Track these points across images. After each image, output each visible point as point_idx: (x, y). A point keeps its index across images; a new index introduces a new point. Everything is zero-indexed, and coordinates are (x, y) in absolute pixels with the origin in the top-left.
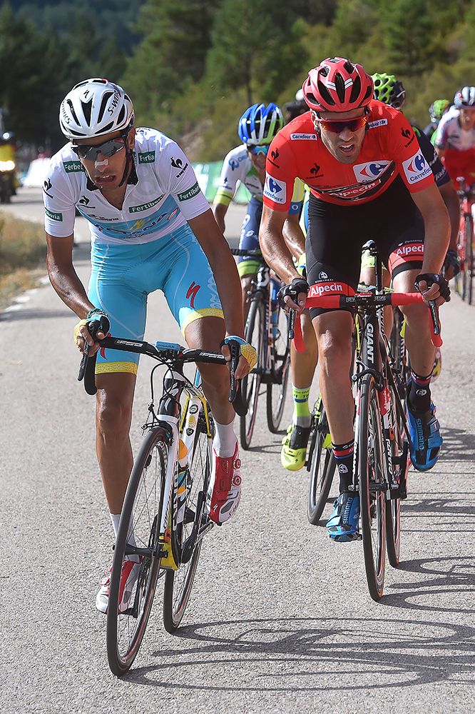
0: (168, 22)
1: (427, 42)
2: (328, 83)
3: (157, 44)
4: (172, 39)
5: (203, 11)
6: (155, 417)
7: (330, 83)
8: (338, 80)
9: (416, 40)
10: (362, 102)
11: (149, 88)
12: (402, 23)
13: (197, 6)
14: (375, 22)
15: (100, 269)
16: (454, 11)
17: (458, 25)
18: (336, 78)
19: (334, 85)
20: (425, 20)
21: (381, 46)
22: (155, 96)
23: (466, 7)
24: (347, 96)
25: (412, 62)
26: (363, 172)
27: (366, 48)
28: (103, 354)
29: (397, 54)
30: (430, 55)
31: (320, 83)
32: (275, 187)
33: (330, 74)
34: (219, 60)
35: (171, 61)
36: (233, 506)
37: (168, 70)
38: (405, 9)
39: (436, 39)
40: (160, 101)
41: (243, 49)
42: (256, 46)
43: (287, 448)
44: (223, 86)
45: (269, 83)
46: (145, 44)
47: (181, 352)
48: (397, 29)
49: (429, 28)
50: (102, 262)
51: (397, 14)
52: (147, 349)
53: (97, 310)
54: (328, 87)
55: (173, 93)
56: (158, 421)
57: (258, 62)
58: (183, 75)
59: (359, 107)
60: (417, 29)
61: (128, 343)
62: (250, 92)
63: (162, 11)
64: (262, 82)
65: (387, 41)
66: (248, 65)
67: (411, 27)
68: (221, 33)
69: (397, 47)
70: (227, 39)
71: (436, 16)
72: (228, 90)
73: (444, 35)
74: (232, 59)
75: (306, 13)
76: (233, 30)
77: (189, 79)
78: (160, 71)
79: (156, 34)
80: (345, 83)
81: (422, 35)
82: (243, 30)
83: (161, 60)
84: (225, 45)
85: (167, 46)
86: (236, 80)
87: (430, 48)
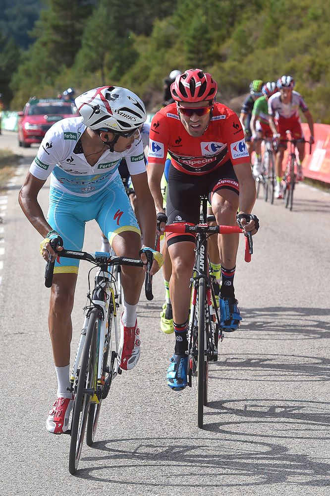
0: (51, 31)
1: (208, 50)
2: (185, 83)
3: (44, 44)
4: (53, 41)
5: (72, 25)
6: (91, 302)
7: (187, 83)
8: (192, 83)
9: (203, 48)
10: (206, 97)
11: (40, 70)
12: (194, 38)
13: (69, 22)
14: (177, 36)
15: (57, 205)
16: (224, 32)
17: (227, 40)
18: (191, 81)
19: (189, 85)
20: (208, 36)
21: (180, 50)
22: (43, 75)
23: (231, 29)
24: (196, 92)
25: (200, 60)
26: (207, 148)
27: (173, 51)
28: (58, 261)
29: (191, 56)
30: (210, 57)
31: (180, 83)
32: (156, 148)
33: (188, 78)
34: (86, 55)
35: (52, 54)
36: (136, 359)
37: (52, 60)
38: (196, 30)
39: (214, 47)
40: (46, 78)
41: (100, 50)
42: (107, 48)
43: (164, 319)
44: (85, 71)
45: (114, 70)
46: (37, 44)
47: (110, 259)
48: (191, 41)
49: (210, 41)
50: (58, 201)
51: (191, 32)
52: (87, 257)
53: (54, 232)
54: (185, 85)
55: (53, 73)
56: (94, 305)
57: (108, 57)
58: (60, 63)
59: (204, 100)
60: (203, 42)
61: (74, 253)
62: (103, 75)
63: (48, 25)
64: (110, 69)
65: (186, 48)
66: (102, 58)
67: (200, 40)
68: (87, 39)
69: (191, 52)
70: (91, 43)
71: (214, 34)
72: (89, 73)
73: (218, 45)
74: (94, 55)
75: (134, 28)
76: (95, 39)
77: (64, 66)
78: (46, 60)
79: (44, 38)
80: (196, 84)
81: (206, 45)
82: (100, 39)
83: (46, 54)
84: (90, 47)
85: (51, 46)
86: (94, 67)
87: (211, 52)
